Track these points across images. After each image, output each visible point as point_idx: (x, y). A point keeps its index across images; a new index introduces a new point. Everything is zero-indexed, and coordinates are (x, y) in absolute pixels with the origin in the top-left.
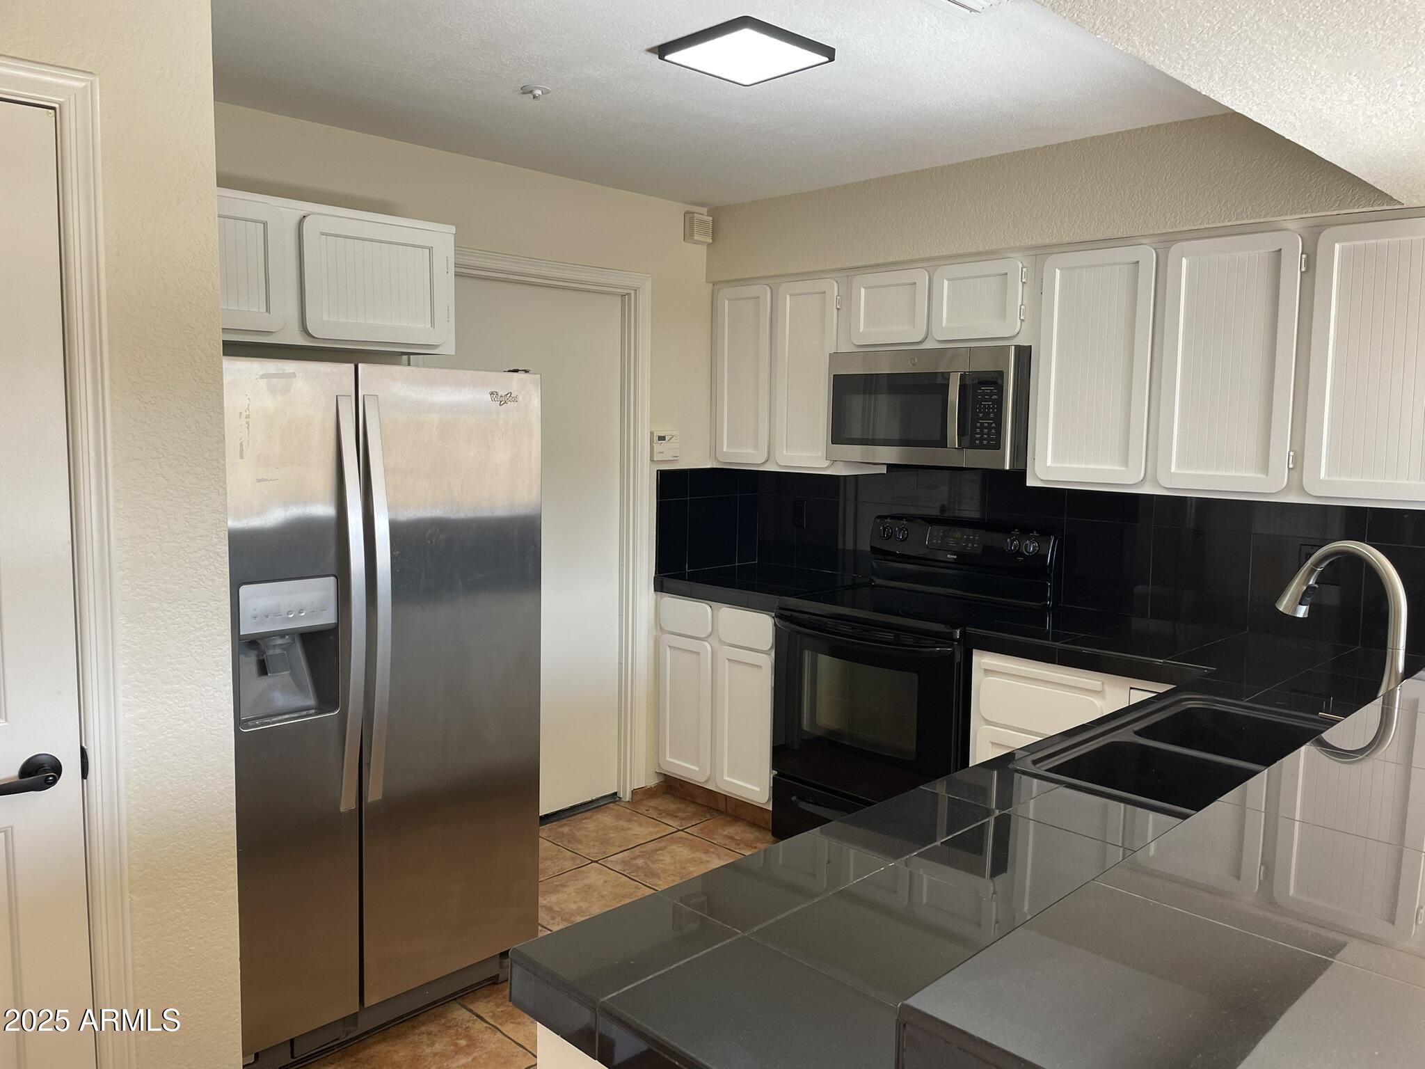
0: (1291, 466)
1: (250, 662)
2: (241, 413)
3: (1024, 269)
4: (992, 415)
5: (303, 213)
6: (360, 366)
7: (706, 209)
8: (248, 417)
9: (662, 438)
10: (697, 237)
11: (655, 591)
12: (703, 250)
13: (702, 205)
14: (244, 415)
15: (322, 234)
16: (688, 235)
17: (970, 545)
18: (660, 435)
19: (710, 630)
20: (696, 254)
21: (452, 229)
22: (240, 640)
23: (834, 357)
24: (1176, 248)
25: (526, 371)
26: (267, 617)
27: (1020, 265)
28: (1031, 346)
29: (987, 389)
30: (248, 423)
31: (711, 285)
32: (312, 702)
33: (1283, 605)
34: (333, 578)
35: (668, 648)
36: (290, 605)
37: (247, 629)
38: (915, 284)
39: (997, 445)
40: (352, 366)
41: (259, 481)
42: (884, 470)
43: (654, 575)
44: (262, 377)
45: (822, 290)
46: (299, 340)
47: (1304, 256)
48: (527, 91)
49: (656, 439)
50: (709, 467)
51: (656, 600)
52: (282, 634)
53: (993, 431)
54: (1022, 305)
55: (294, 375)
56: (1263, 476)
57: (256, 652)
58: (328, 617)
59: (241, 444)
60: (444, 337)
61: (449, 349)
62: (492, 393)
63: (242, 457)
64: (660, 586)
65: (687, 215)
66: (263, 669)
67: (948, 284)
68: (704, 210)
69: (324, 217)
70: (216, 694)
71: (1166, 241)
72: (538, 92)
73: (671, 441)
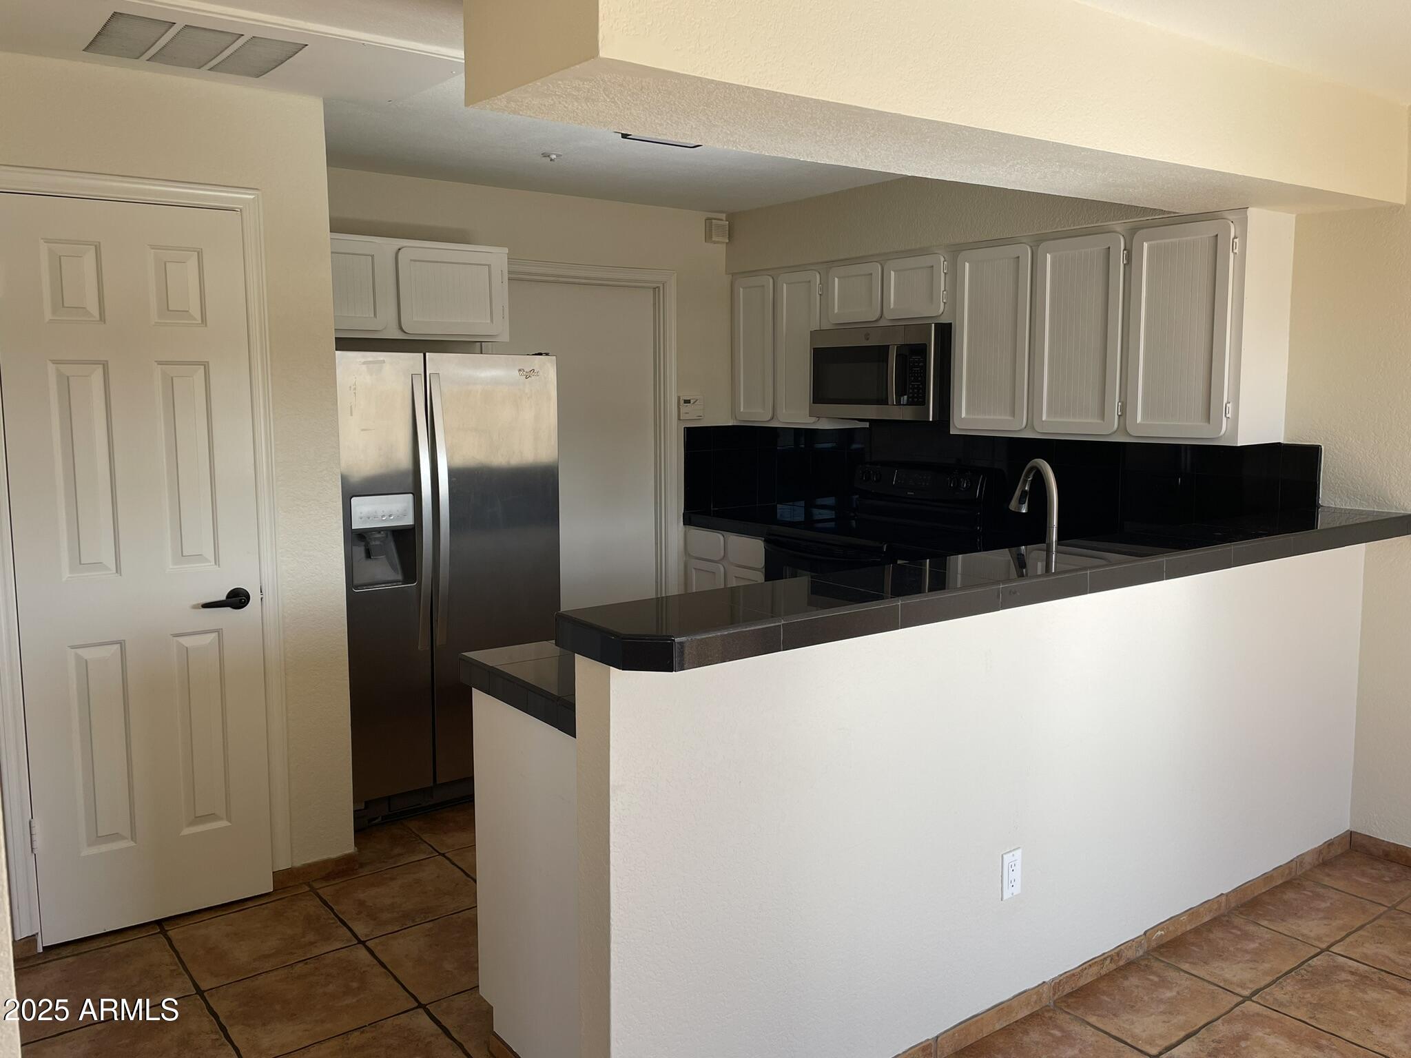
0: (1119, 414)
1: (359, 551)
2: (350, 387)
3: (945, 263)
4: (920, 379)
5: (399, 247)
6: (427, 354)
7: (724, 215)
8: (355, 389)
9: (687, 402)
10: (714, 239)
11: (684, 524)
12: (722, 249)
13: (722, 212)
14: (353, 387)
15: (411, 260)
16: (708, 237)
17: (924, 484)
18: (686, 399)
19: (722, 554)
20: (718, 251)
21: (506, 250)
22: (352, 533)
23: (814, 334)
24: (1044, 245)
25: (547, 354)
26: (369, 518)
27: (942, 259)
28: (951, 323)
29: (916, 358)
30: (355, 393)
31: (730, 276)
32: (400, 577)
33: (1013, 505)
34: (411, 495)
35: (693, 570)
36: (383, 511)
37: (356, 525)
38: (871, 274)
39: (923, 402)
40: (422, 354)
41: (363, 430)
42: (867, 425)
43: (683, 511)
44: (364, 363)
45: (808, 280)
46: (398, 335)
47: (1125, 252)
48: (546, 155)
49: (682, 402)
50: (730, 424)
51: (685, 531)
52: (379, 530)
53: (921, 391)
54: (945, 291)
55: (384, 362)
56: (1102, 422)
57: (363, 543)
58: (409, 521)
59: (351, 406)
60: (500, 328)
61: (505, 338)
62: (520, 370)
63: (352, 415)
64: (688, 520)
65: (707, 221)
66: (368, 555)
67: (895, 274)
68: (723, 216)
69: (413, 249)
70: (335, 559)
71: (1037, 242)
72: (554, 157)
73: (696, 403)
